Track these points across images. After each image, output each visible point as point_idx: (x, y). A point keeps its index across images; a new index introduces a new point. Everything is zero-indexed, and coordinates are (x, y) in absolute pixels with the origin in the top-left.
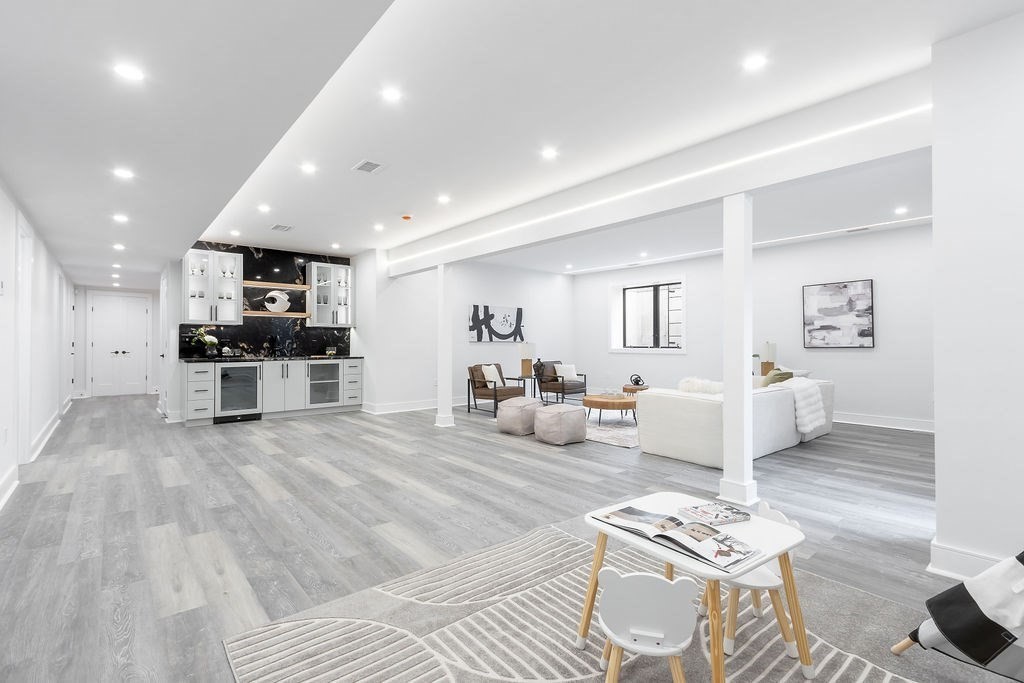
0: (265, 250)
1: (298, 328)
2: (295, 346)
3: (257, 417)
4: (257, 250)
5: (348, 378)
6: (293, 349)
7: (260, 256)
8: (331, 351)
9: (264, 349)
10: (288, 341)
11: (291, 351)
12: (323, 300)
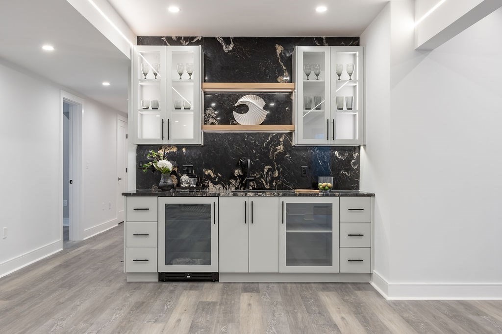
0: (237, 40)
1: (281, 148)
2: (276, 174)
3: (213, 278)
4: (227, 40)
5: (346, 229)
6: (273, 179)
7: (231, 48)
8: (326, 183)
9: (235, 178)
10: (267, 168)
11: (271, 182)
12: (314, 103)
